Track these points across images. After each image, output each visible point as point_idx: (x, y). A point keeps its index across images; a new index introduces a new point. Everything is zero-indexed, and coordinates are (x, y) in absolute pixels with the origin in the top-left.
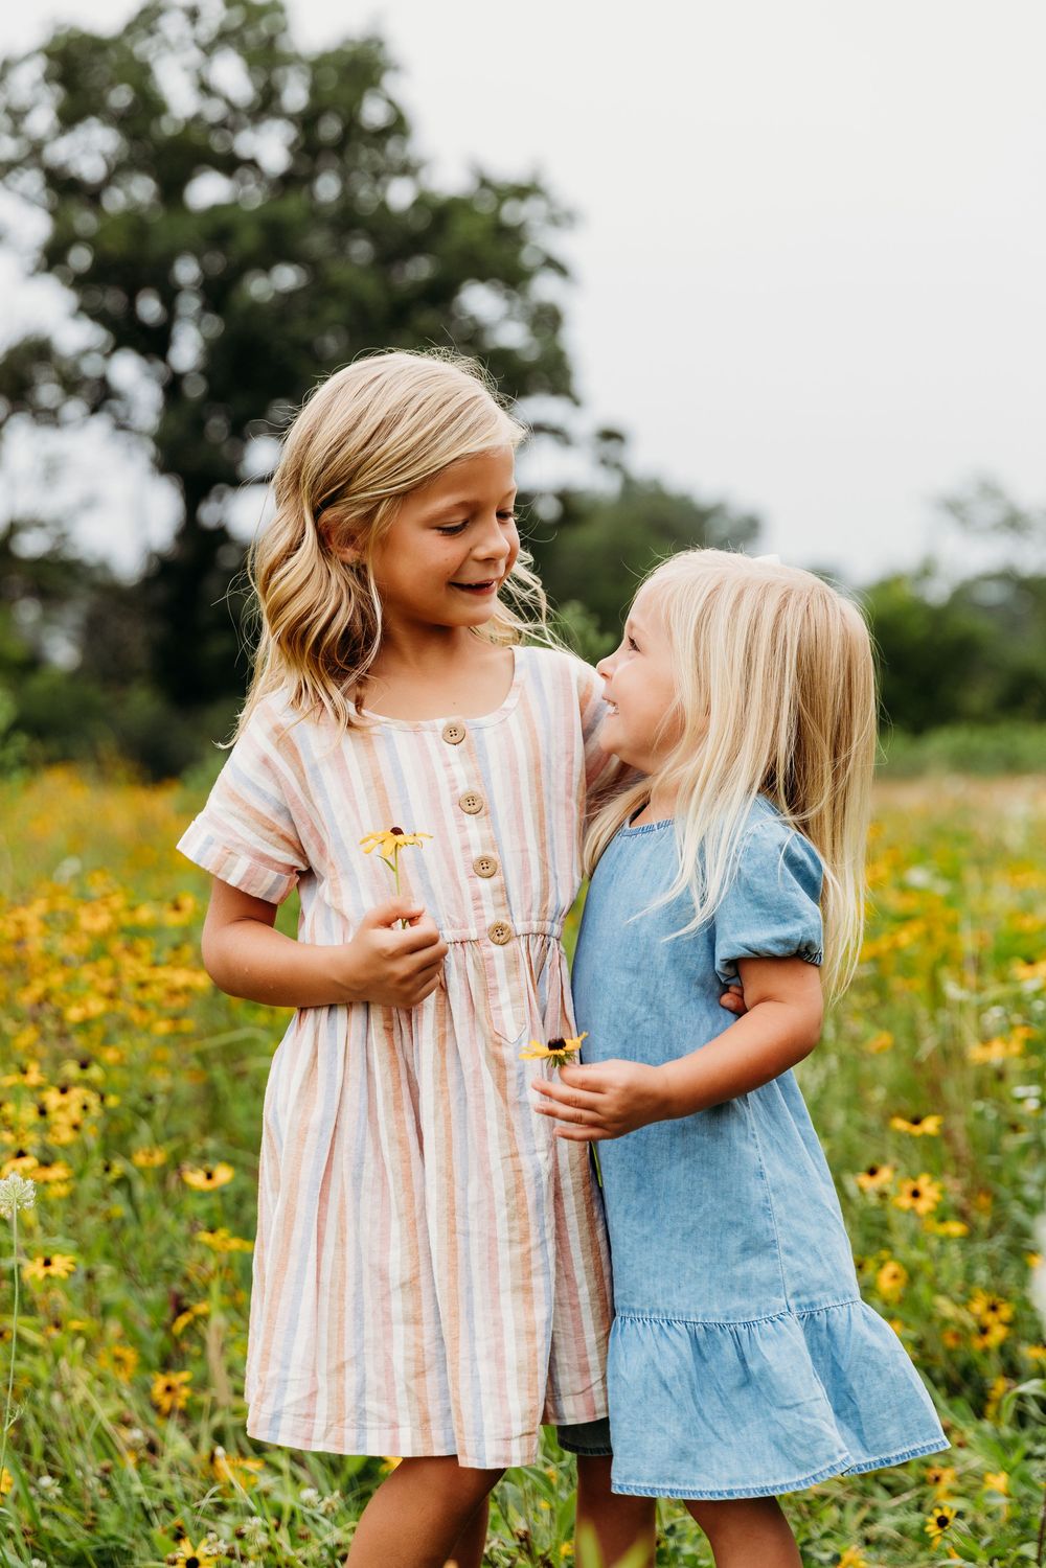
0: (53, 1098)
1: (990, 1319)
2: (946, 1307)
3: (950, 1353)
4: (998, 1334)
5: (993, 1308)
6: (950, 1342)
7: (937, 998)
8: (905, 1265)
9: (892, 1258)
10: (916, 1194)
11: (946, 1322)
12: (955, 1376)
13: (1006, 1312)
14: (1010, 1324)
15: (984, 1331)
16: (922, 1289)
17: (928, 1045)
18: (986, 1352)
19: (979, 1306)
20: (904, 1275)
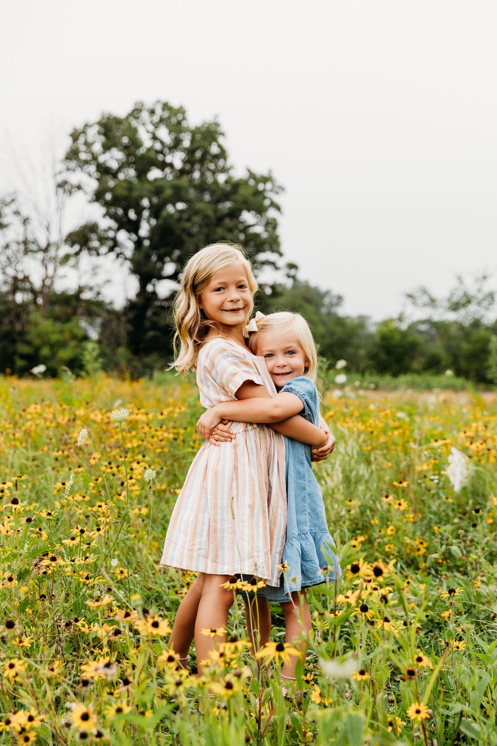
0: (135, 465)
1: (420, 546)
2: (408, 540)
3: (408, 554)
4: (423, 551)
5: (422, 543)
6: (408, 551)
7: (406, 452)
8: (395, 526)
9: (392, 525)
10: (400, 504)
11: (407, 544)
12: (409, 562)
13: (425, 545)
14: (427, 548)
15: (419, 550)
16: (400, 533)
17: (403, 464)
18: (419, 556)
19: (417, 542)
20: (395, 529)
